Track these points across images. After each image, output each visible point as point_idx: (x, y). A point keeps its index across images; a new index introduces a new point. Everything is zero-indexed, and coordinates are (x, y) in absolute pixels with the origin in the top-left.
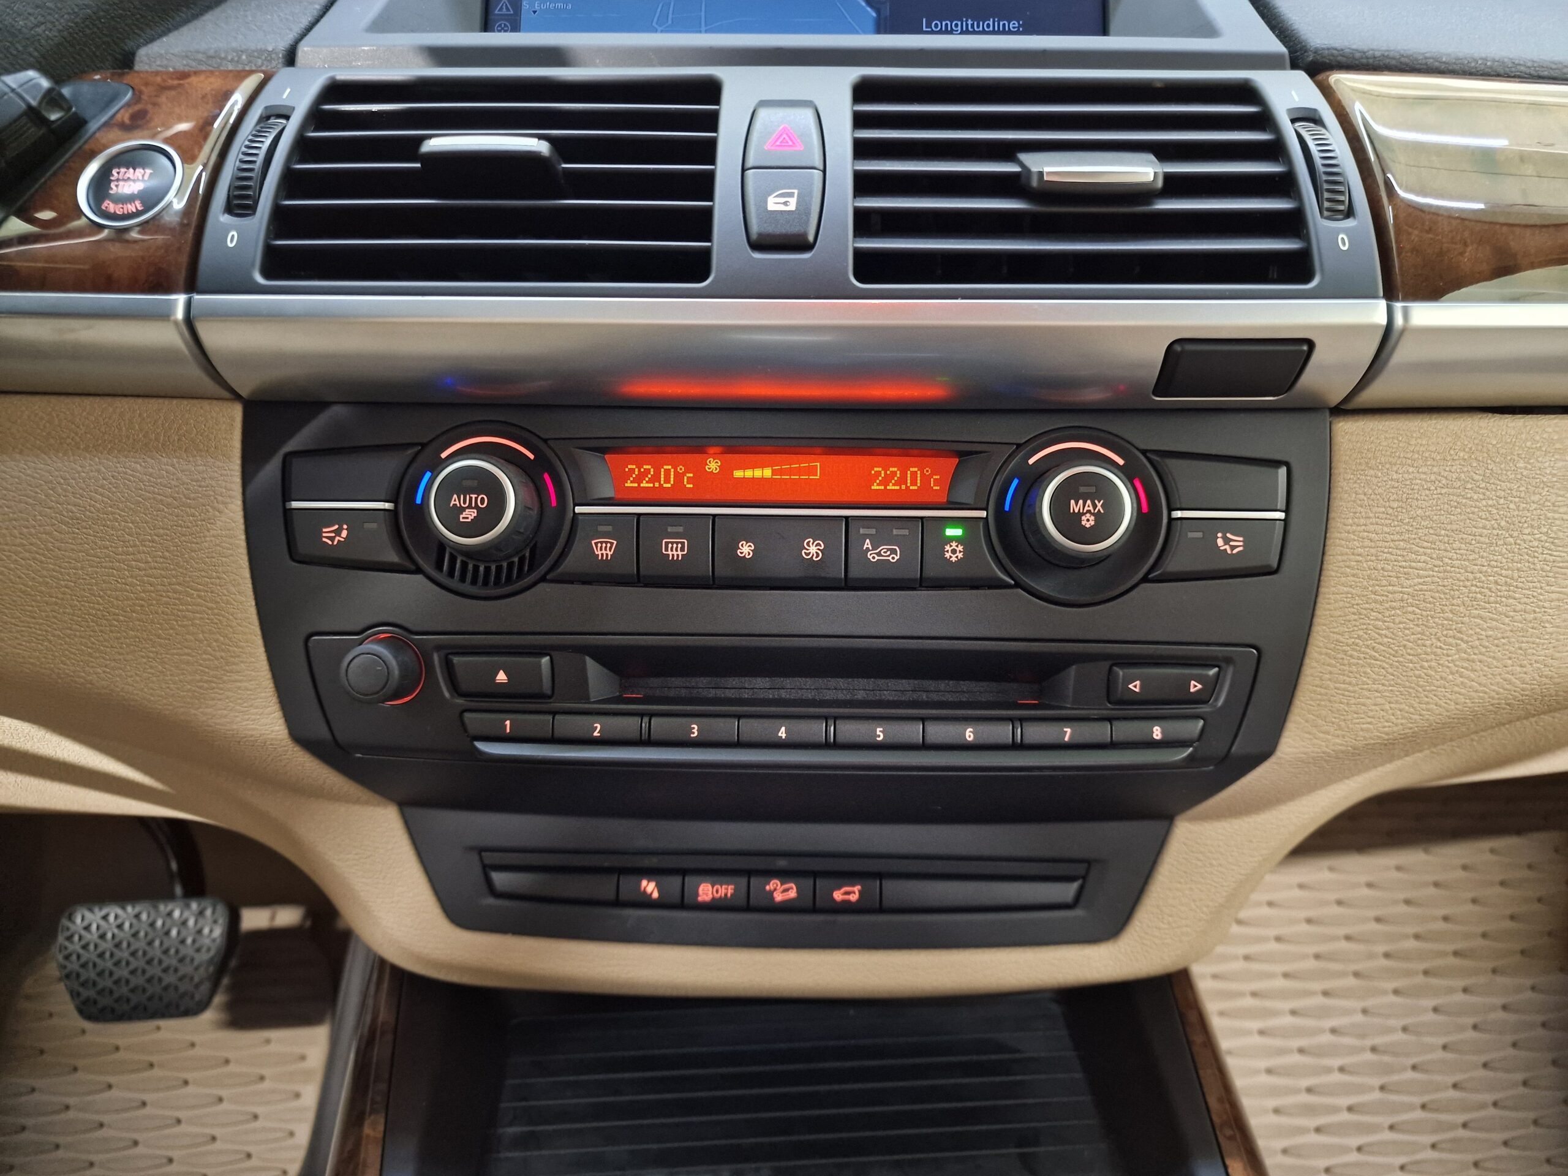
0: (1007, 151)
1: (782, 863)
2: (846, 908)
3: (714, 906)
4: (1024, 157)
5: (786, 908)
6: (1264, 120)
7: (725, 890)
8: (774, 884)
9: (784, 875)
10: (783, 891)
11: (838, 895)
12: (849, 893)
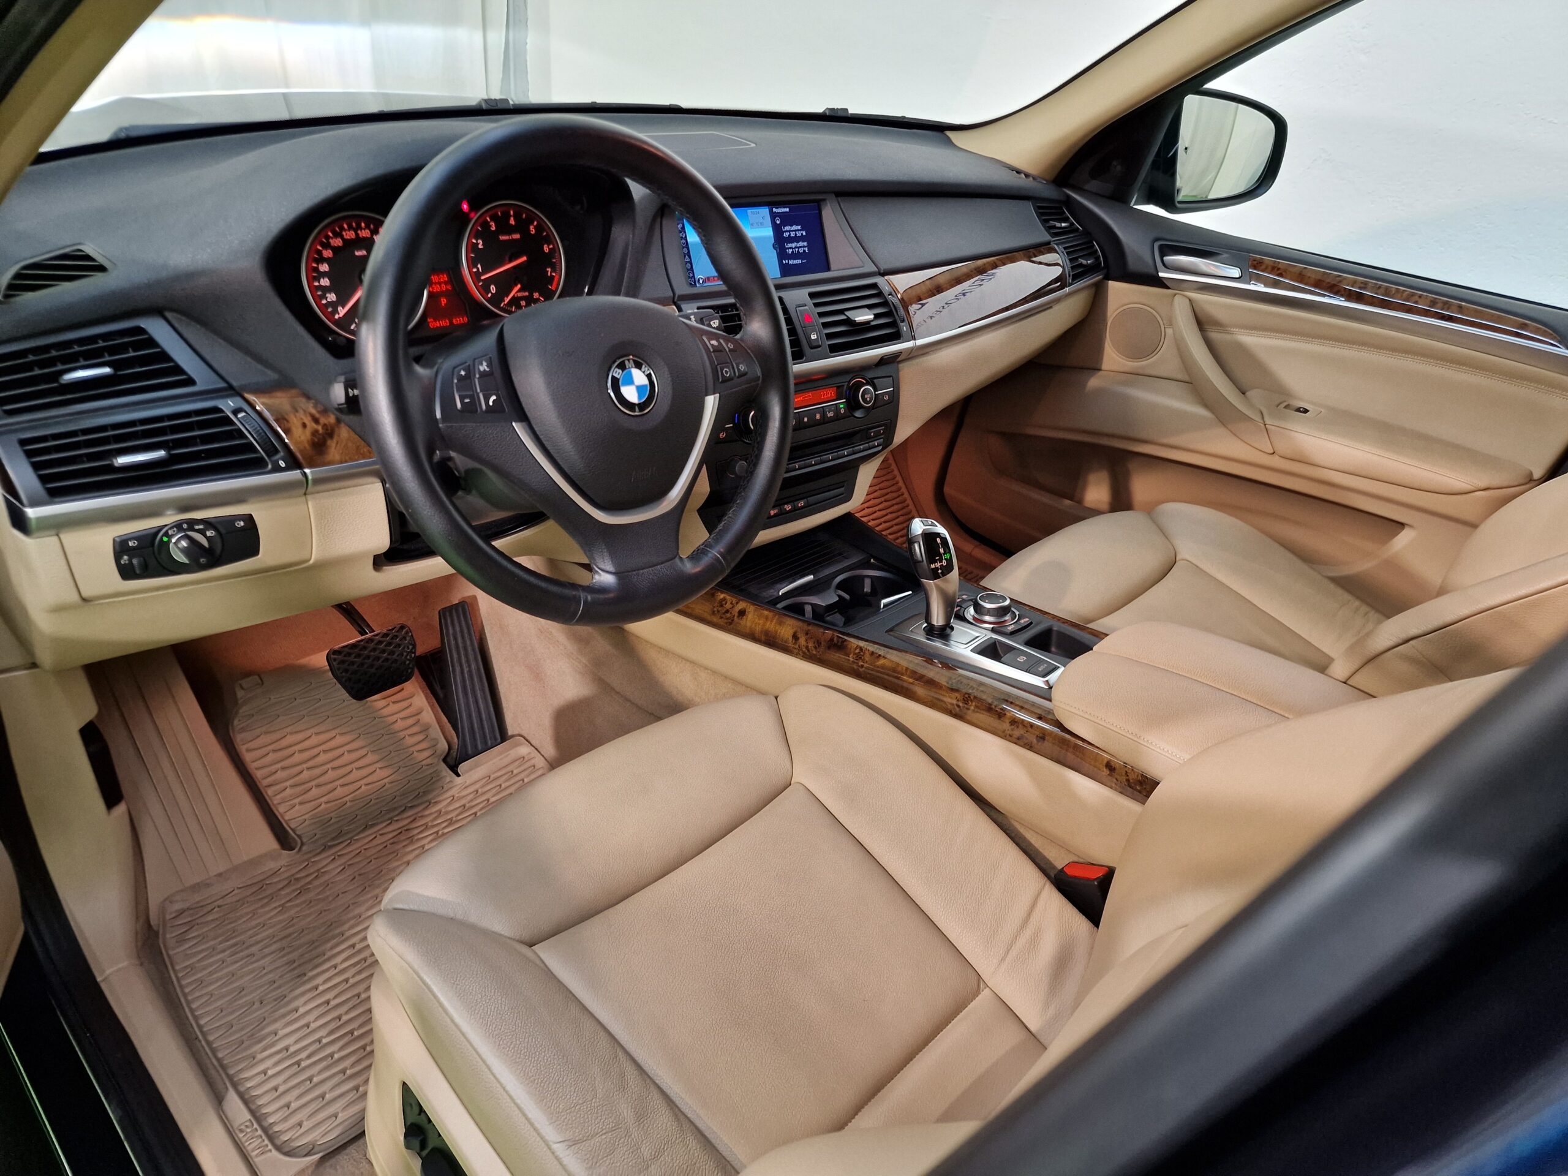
0: (841, 312)
1: (786, 501)
2: (802, 508)
3: (775, 515)
4: (846, 313)
5: (790, 511)
6: (880, 294)
7: (776, 511)
8: (786, 506)
9: (787, 503)
10: (788, 507)
11: (799, 505)
12: (801, 504)
